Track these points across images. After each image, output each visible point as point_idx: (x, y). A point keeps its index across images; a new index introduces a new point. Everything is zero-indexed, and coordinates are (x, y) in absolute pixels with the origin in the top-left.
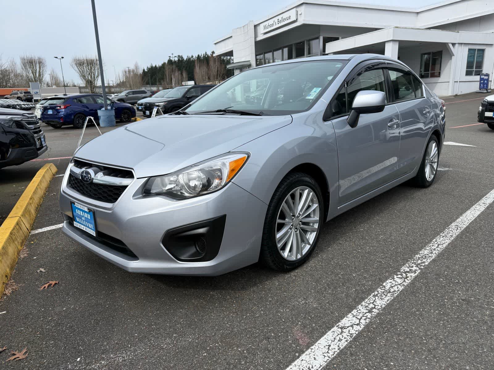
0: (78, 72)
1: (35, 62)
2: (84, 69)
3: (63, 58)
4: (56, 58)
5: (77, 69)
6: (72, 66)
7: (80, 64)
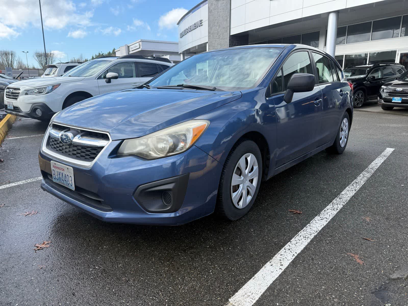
0: (38, 61)
1: (8, 54)
2: (42, 59)
3: (28, 52)
4: (23, 52)
5: (37, 59)
6: (34, 56)
7: (39, 56)
